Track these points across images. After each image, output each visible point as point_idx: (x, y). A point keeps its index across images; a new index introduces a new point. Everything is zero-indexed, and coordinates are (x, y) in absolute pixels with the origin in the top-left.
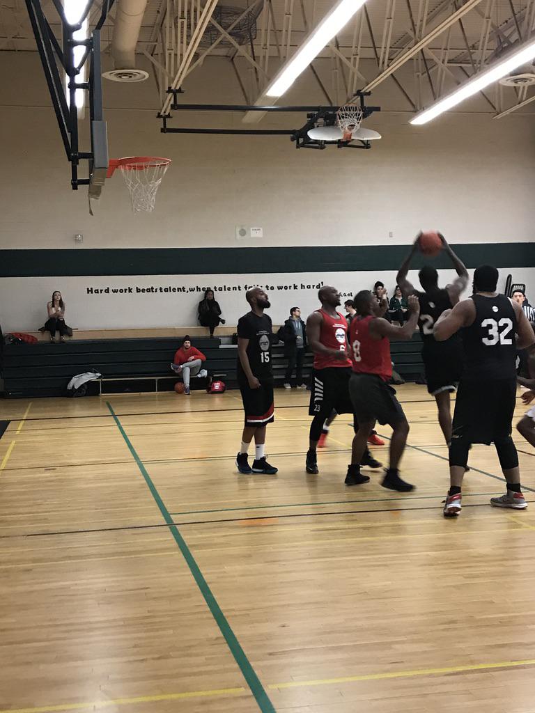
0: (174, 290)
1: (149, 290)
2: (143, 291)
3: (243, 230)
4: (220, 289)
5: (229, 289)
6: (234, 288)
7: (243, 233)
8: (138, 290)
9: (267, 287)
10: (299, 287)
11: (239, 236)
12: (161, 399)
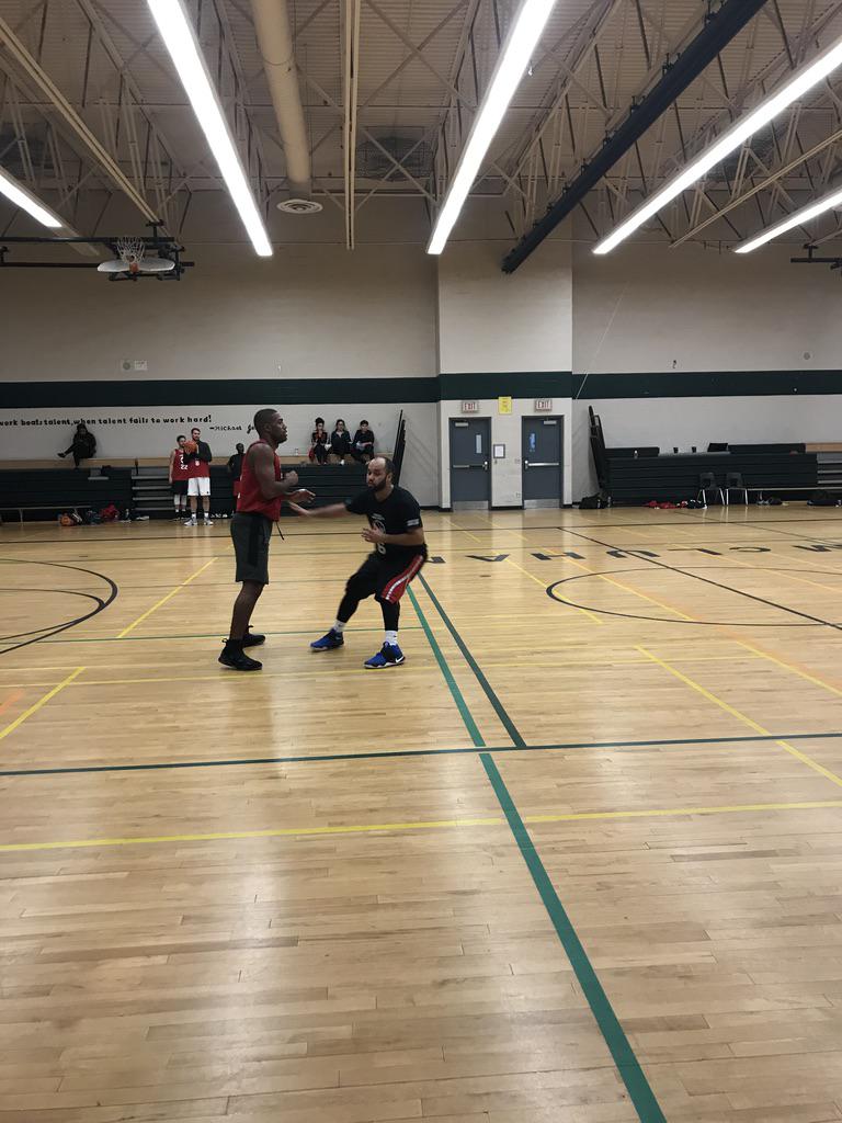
0: (59, 422)
1: (33, 423)
2: (28, 423)
3: (126, 363)
4: (105, 422)
5: (114, 422)
6: (120, 421)
7: (127, 366)
8: (23, 423)
9: (153, 420)
10: (186, 420)
11: (123, 370)
12: (27, 529)
